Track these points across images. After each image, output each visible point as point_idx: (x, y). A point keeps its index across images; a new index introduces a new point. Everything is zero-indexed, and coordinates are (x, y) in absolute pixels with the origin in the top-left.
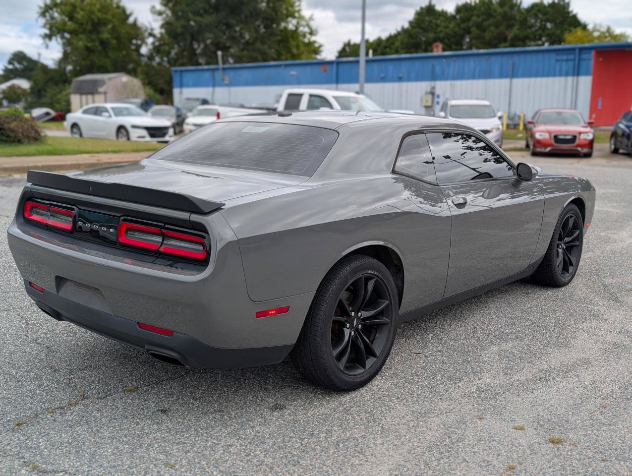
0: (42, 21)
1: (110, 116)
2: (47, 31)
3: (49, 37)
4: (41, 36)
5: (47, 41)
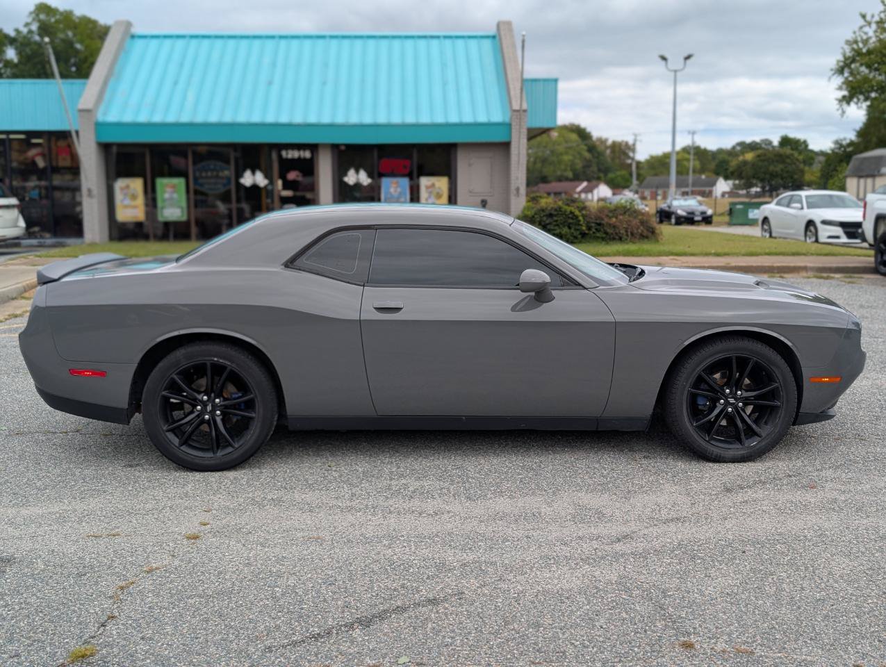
0: (839, 80)
1: (802, 208)
2: (845, 93)
3: (847, 100)
4: (837, 99)
5: (845, 105)
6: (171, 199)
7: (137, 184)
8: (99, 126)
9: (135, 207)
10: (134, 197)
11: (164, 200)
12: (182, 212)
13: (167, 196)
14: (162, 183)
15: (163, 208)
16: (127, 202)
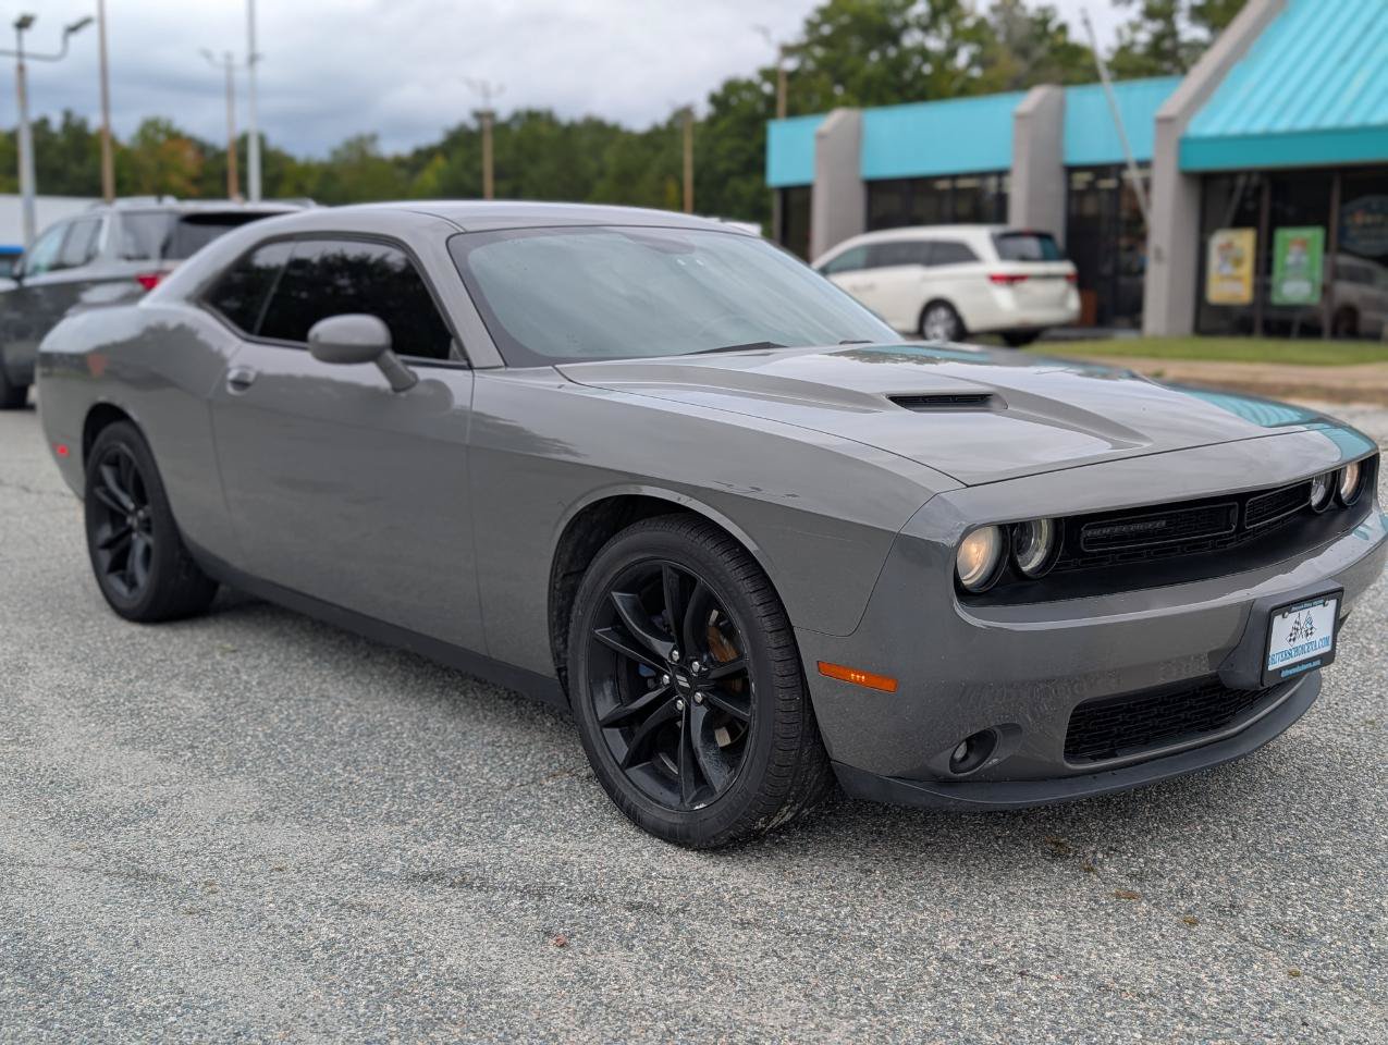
6: (1298, 264)
7: (1245, 240)
8: (1185, 143)
9: (1238, 279)
10: (1238, 262)
11: (1285, 268)
12: (1313, 287)
13: (1290, 259)
14: (1284, 236)
15: (1283, 280)
16: (1228, 270)
